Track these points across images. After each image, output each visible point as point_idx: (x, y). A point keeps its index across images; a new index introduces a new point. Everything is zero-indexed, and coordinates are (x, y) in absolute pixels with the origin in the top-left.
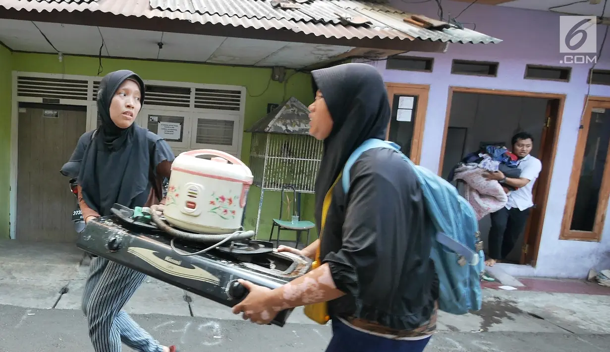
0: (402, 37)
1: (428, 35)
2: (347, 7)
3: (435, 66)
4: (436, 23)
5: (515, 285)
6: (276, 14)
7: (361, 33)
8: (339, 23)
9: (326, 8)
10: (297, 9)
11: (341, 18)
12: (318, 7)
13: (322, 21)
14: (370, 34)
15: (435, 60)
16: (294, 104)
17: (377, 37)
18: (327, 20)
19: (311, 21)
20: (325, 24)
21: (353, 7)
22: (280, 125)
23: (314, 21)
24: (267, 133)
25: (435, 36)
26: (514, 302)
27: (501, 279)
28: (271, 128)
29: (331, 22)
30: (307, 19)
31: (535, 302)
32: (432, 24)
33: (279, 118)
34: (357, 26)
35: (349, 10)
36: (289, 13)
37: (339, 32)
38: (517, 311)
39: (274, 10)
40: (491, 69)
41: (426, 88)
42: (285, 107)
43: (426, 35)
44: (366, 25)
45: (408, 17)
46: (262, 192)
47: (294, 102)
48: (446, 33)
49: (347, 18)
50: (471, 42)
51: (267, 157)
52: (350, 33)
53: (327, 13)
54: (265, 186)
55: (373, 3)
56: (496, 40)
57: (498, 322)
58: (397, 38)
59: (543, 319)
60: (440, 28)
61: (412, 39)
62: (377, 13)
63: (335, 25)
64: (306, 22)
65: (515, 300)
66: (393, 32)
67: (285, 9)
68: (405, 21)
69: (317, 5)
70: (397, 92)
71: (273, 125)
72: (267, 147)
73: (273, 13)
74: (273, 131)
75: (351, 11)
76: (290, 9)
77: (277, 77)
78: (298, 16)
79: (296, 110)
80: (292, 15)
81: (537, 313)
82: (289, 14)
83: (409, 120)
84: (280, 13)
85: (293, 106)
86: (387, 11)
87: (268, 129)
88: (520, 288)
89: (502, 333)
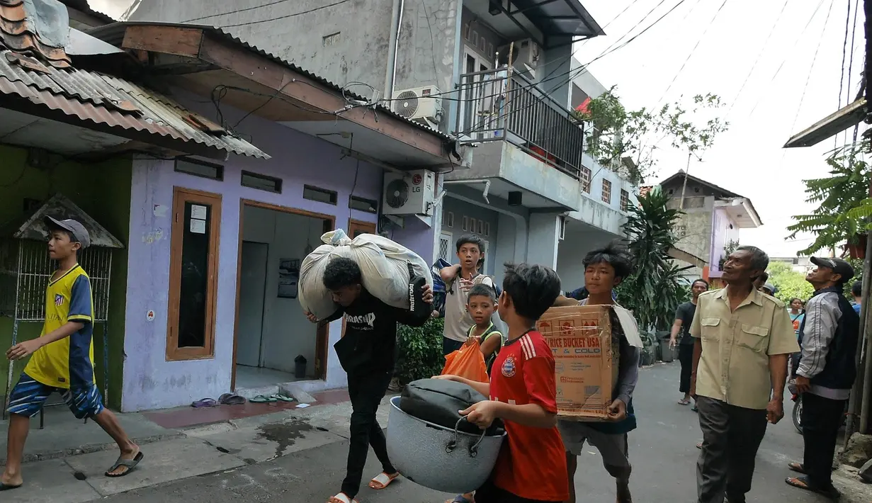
0: (175, 136)
1: (203, 139)
2: (119, 88)
3: (226, 175)
4: (214, 127)
5: (309, 402)
6: (10, 74)
7: (128, 122)
8: (101, 105)
9: (92, 82)
10: (46, 74)
11: (104, 99)
12: (81, 79)
13: (77, 97)
14: (138, 125)
15: (225, 168)
16: (61, 202)
17: (145, 131)
18: (85, 96)
19: (61, 93)
20: (82, 101)
21: (128, 90)
22: (38, 228)
23: (65, 94)
24: (18, 239)
25: (210, 141)
26: (308, 419)
27: (298, 397)
28: (24, 232)
29: (90, 101)
30: (57, 89)
31: (324, 415)
32: (208, 128)
33: (36, 220)
34: (124, 113)
35: (120, 92)
36: (32, 76)
37: (100, 116)
38: (308, 428)
39: (8, 66)
40: (277, 186)
41: (218, 198)
42: (47, 205)
43: (201, 138)
44: (137, 114)
45: (186, 115)
46: (16, 325)
47: (61, 199)
48: (224, 141)
49: (112, 101)
50: (244, 154)
51: (20, 274)
52: (113, 120)
53: (90, 89)
54: (19, 316)
55: (154, 91)
56: (267, 156)
57: (292, 443)
58: (169, 136)
59: (327, 430)
60: (218, 134)
61: (186, 141)
62: (156, 103)
63: (96, 105)
64: (54, 94)
65: (308, 417)
66: (167, 129)
67: (27, 70)
68: (183, 118)
69: (81, 76)
70: (189, 199)
71: (27, 229)
72: (20, 260)
73: (5, 69)
74: (26, 236)
75: (124, 95)
76: (37, 72)
77: (36, 162)
78: (44, 82)
79: (64, 210)
80: (36, 80)
81: (323, 426)
82: (31, 78)
83: (203, 231)
84: (16, 73)
85: (58, 204)
86: (167, 104)
87: (19, 233)
88: (312, 404)
89: (292, 454)
